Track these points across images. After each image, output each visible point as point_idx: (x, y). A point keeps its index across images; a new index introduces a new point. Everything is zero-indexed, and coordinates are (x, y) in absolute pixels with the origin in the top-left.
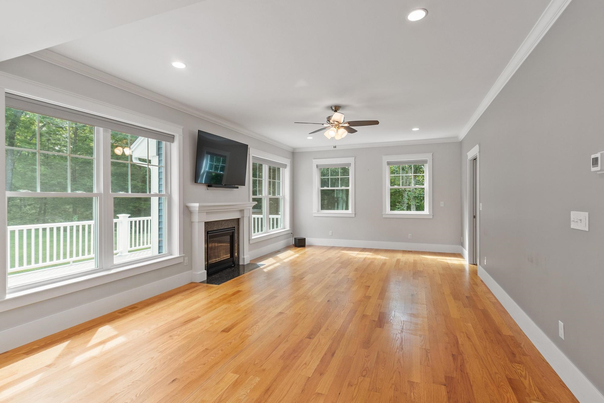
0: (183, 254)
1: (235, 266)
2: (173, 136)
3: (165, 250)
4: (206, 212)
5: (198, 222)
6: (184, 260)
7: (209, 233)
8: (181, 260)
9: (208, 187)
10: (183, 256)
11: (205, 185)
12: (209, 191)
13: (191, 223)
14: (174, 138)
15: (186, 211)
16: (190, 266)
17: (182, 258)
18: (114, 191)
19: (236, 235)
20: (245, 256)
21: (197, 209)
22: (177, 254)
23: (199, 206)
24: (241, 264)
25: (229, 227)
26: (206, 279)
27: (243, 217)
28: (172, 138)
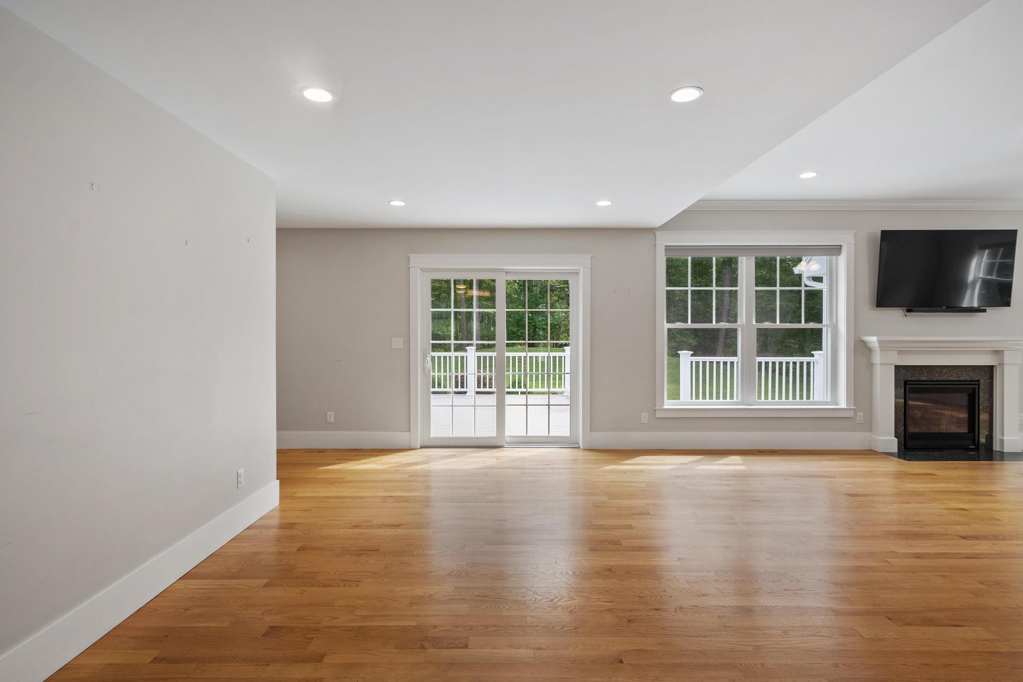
0: (854, 406)
1: (977, 449)
2: (839, 247)
4: (898, 350)
5: (881, 364)
6: (855, 414)
7: (908, 383)
8: (851, 414)
9: (907, 312)
10: (854, 409)
11: (901, 310)
12: (908, 318)
13: (871, 365)
14: (841, 249)
15: (860, 349)
16: (867, 426)
17: (853, 412)
18: (757, 320)
19: (983, 396)
20: (1005, 438)
21: (877, 345)
22: (843, 404)
23: (879, 341)
24: (996, 447)
25: (962, 378)
26: (896, 450)
27: (1002, 365)
28: (836, 250)
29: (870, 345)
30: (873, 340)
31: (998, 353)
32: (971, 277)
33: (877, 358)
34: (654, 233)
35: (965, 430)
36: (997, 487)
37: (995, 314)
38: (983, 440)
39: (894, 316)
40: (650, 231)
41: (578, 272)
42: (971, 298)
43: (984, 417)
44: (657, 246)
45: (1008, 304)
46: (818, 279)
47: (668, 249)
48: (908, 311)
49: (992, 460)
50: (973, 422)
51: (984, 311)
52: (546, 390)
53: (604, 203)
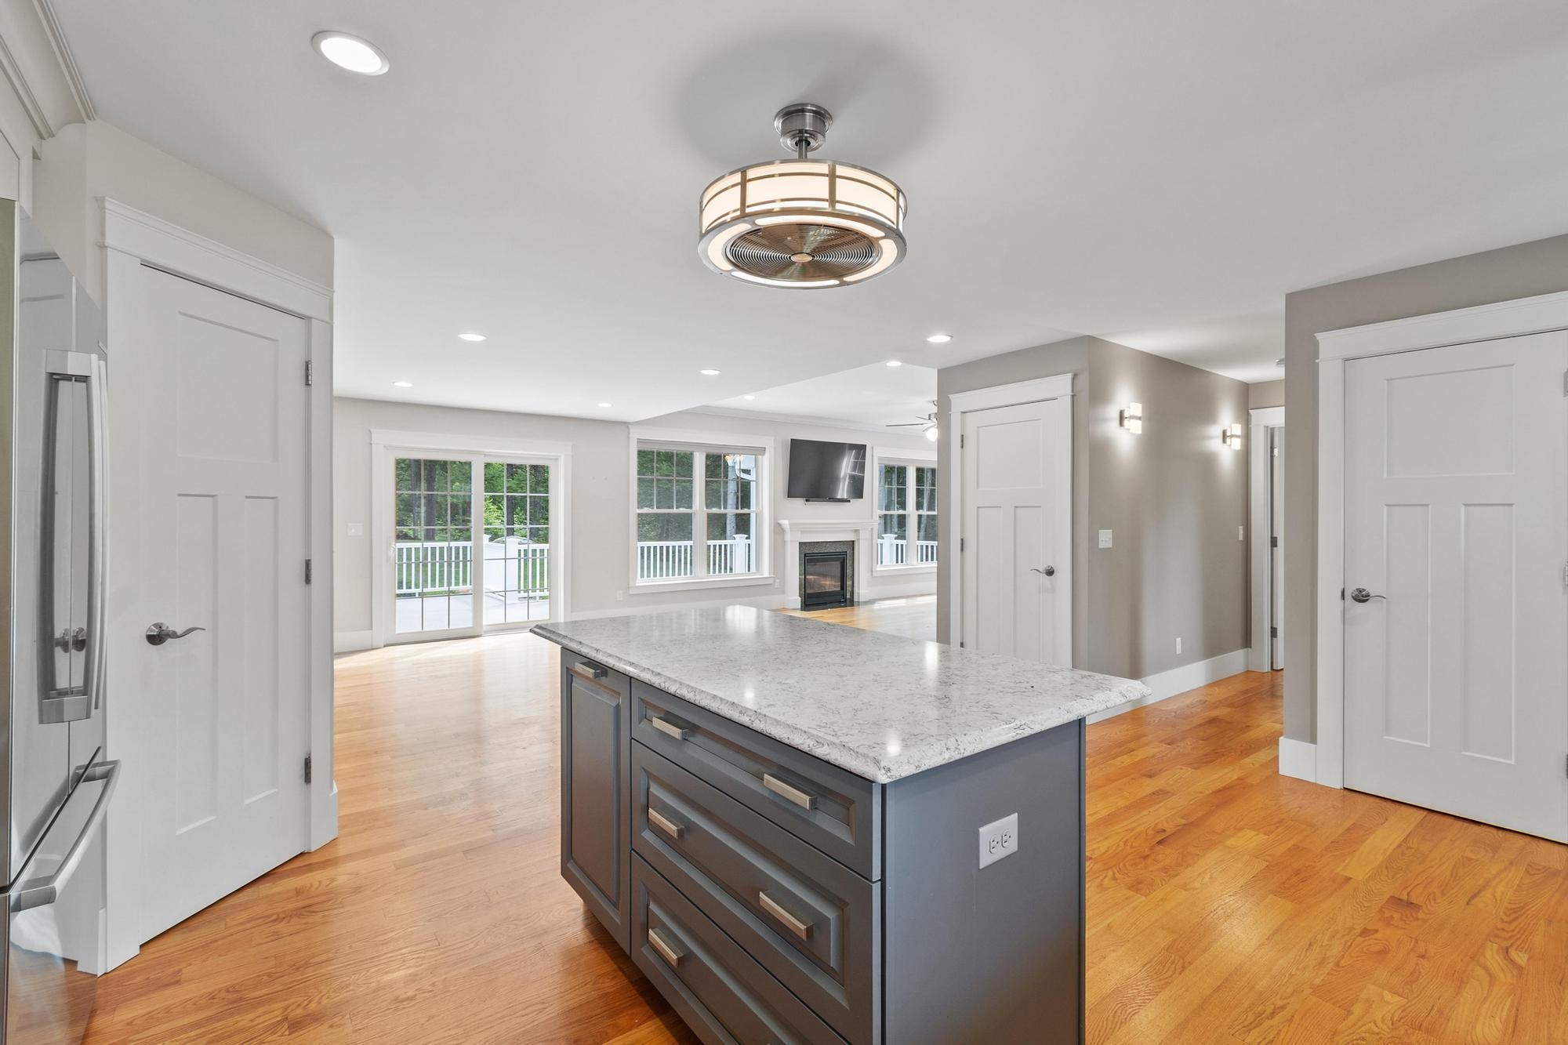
0: (773, 575)
1: (846, 601)
3: (753, 569)
4: (801, 530)
5: (791, 541)
6: (774, 582)
7: (807, 555)
8: (771, 581)
10: (773, 577)
11: (802, 500)
12: (806, 506)
13: (784, 542)
14: (765, 450)
15: (778, 530)
16: (782, 590)
17: (772, 579)
18: (707, 507)
19: (849, 562)
20: (861, 591)
21: (788, 527)
22: (766, 574)
23: (790, 524)
24: (855, 599)
25: (837, 550)
26: (800, 607)
27: (858, 539)
28: (763, 450)
29: (784, 527)
30: (785, 523)
31: (857, 531)
32: (842, 474)
33: (788, 537)
34: (628, 427)
35: (839, 589)
36: (855, 619)
37: (855, 502)
38: (848, 596)
39: (799, 502)
40: (624, 425)
41: (557, 459)
42: (843, 491)
43: (849, 583)
44: (631, 439)
45: (862, 497)
46: (747, 472)
47: (640, 441)
48: (807, 501)
49: (853, 606)
50: (843, 586)
51: (849, 501)
52: (445, 588)
53: (606, 405)
